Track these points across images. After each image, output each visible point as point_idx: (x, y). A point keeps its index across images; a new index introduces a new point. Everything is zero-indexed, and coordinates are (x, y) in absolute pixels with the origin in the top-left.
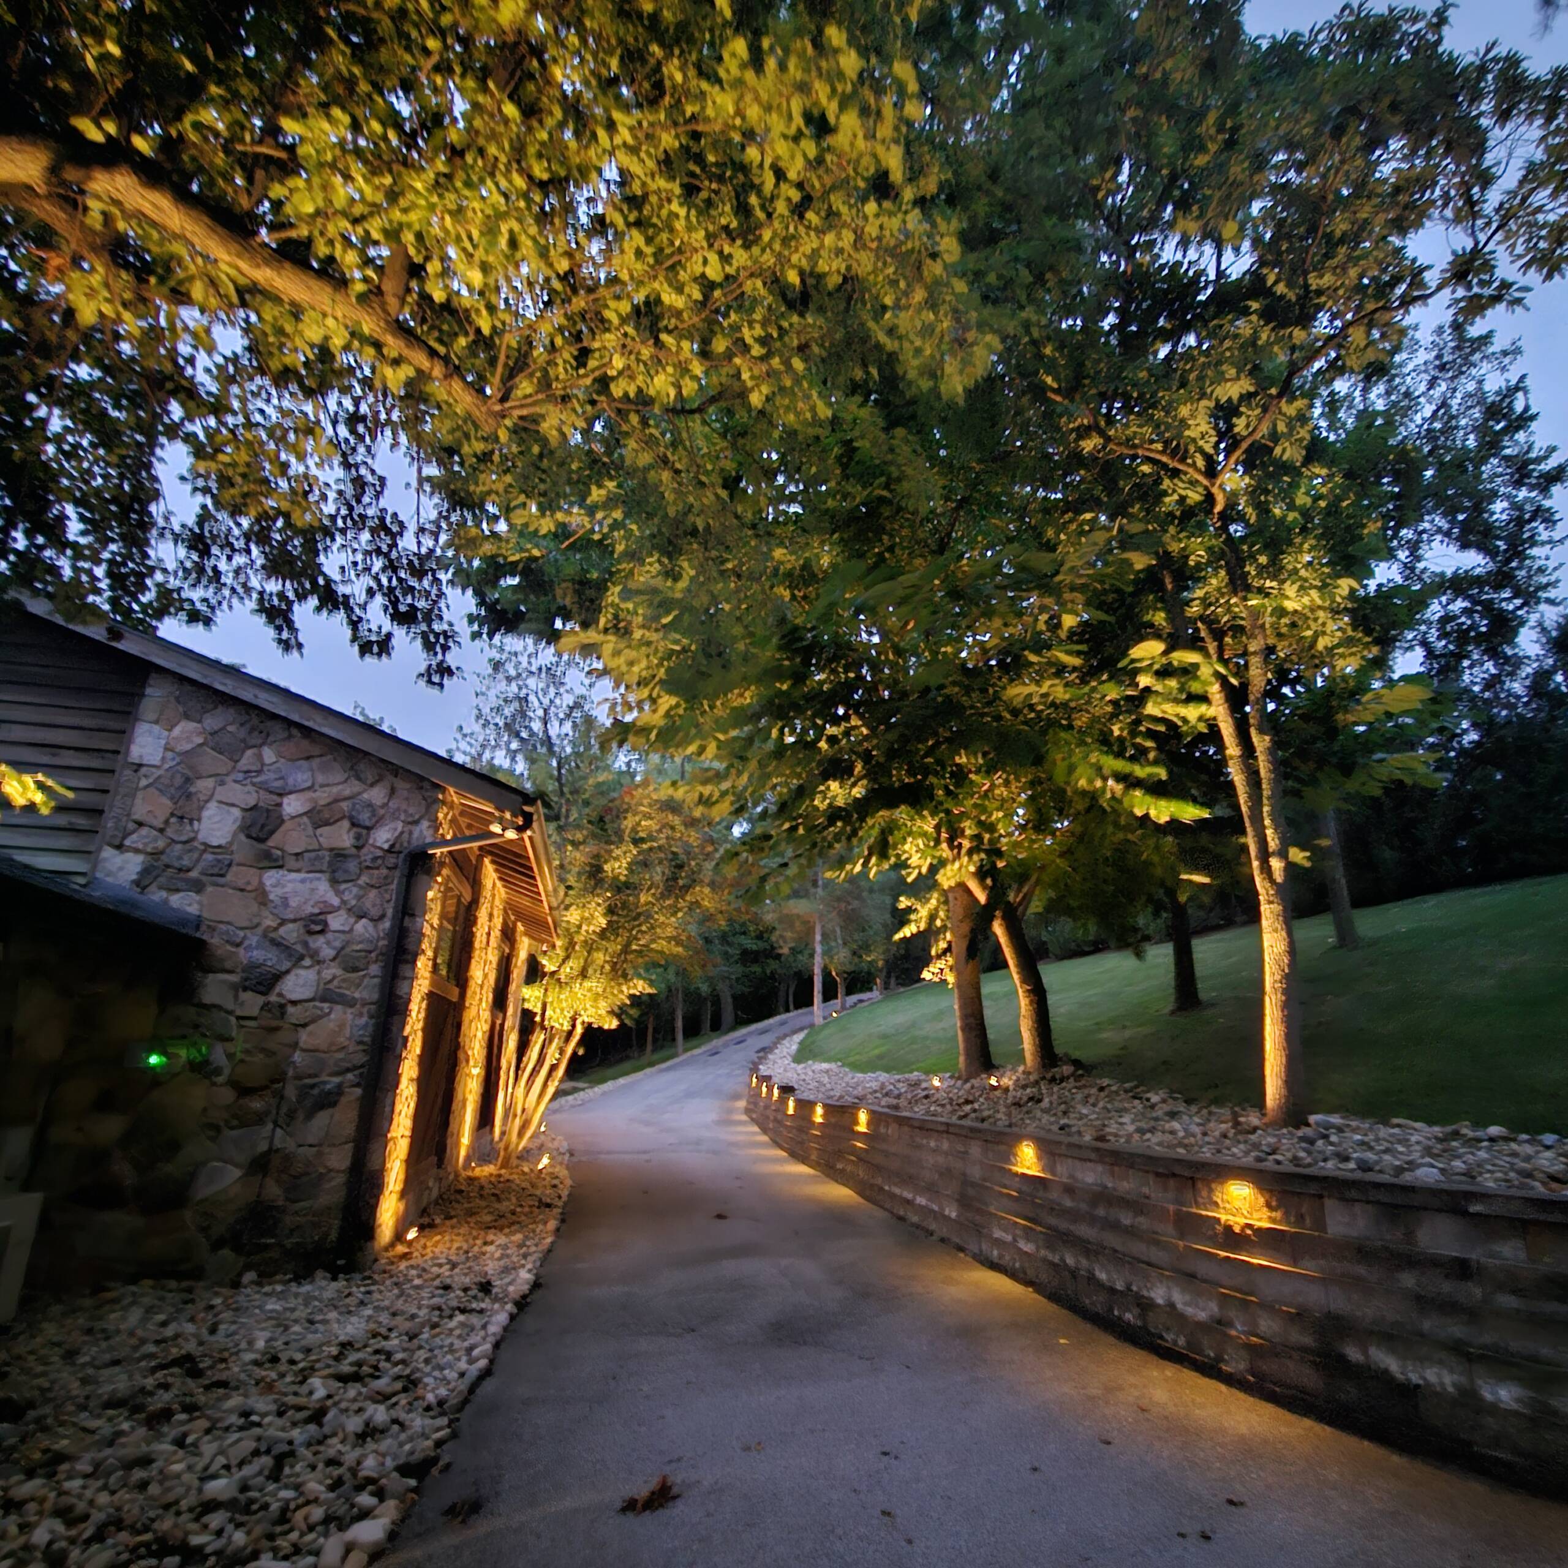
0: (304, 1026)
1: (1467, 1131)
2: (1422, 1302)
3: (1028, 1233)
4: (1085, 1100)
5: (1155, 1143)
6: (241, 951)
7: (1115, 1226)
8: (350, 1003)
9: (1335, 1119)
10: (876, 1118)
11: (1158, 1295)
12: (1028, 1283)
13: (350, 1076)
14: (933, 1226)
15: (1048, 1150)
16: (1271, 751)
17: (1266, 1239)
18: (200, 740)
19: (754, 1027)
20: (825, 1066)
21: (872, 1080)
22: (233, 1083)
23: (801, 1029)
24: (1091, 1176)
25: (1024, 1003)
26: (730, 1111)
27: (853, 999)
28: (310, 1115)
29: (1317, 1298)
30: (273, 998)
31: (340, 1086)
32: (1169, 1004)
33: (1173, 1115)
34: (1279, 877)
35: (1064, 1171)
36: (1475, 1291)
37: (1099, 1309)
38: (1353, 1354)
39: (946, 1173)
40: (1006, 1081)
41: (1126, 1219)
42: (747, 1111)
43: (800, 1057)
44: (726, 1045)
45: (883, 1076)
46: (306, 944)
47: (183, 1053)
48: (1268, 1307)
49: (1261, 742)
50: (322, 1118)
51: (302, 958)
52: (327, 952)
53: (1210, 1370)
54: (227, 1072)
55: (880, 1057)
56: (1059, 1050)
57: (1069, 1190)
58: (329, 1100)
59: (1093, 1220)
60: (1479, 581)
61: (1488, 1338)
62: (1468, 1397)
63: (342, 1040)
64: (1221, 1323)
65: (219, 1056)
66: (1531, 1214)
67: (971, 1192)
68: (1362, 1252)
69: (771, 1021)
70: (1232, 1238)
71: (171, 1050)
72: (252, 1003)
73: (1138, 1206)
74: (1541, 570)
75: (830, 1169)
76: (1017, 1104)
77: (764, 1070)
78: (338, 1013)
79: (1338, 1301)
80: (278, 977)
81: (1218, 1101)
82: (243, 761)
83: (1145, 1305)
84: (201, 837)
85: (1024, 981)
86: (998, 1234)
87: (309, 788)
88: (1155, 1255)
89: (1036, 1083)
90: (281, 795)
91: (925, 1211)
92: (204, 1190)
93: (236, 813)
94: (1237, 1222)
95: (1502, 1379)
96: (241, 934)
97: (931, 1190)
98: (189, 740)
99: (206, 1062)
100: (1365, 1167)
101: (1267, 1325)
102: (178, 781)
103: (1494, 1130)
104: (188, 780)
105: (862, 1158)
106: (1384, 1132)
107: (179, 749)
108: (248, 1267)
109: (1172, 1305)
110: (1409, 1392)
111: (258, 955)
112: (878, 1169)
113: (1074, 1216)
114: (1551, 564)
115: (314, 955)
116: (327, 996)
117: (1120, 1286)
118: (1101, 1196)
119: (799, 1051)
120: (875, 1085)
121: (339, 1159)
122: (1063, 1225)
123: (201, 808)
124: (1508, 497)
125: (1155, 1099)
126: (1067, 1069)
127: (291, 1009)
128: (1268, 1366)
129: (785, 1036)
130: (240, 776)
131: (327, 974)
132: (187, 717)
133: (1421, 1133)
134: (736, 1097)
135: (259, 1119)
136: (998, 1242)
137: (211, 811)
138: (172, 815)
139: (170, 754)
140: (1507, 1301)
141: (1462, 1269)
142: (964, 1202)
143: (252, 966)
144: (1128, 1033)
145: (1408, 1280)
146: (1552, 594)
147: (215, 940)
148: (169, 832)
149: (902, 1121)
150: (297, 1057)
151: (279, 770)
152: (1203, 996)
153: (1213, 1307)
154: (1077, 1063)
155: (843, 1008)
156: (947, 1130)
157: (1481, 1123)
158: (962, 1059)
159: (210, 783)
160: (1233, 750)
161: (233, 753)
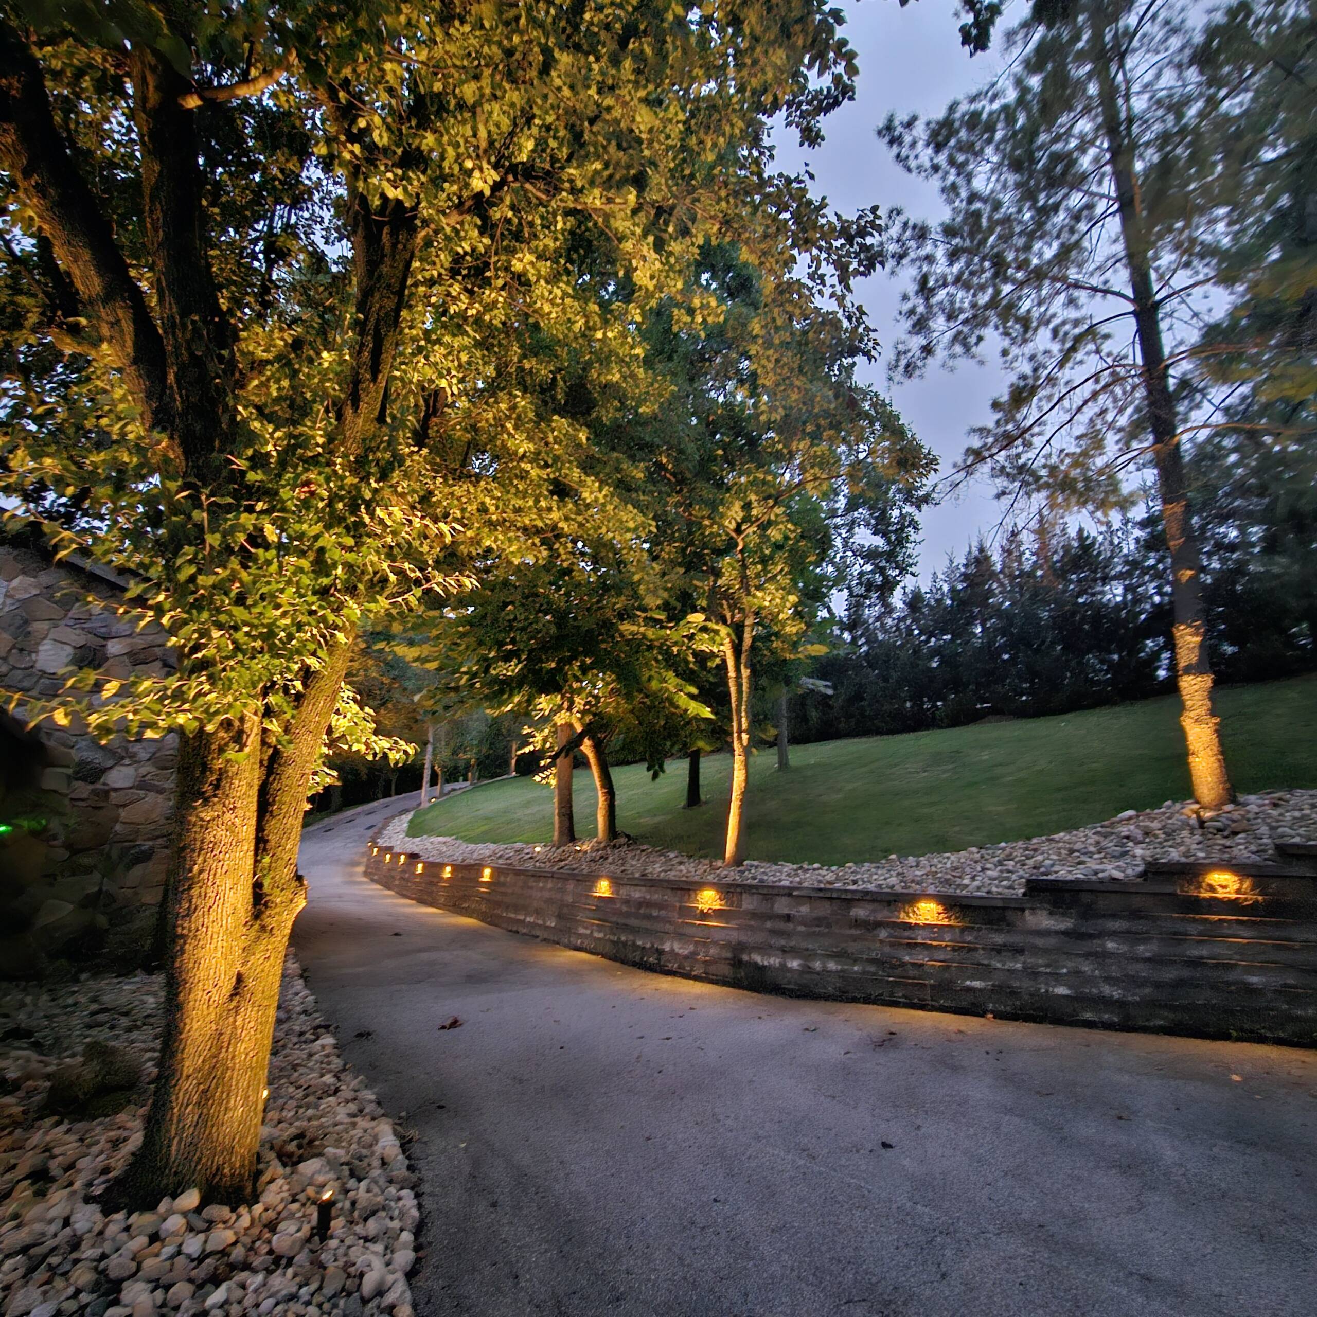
0: (124, 806)
1: (805, 866)
2: (774, 932)
3: (600, 928)
4: (633, 857)
5: (672, 875)
6: (73, 751)
7: (649, 917)
8: (160, 791)
9: (756, 863)
10: (496, 871)
11: (667, 947)
12: (596, 954)
13: (160, 841)
14: (538, 933)
15: (616, 882)
16: (749, 678)
17: (718, 913)
18: (37, 592)
19: (360, 809)
20: (441, 839)
21: (484, 850)
22: (68, 846)
23: (406, 811)
24: (637, 894)
25: (601, 800)
26: (352, 875)
27: (448, 787)
28: (128, 868)
29: (734, 936)
30: (98, 786)
31: (152, 848)
32: (683, 802)
33: (681, 863)
34: (745, 743)
35: (623, 892)
36: (790, 926)
37: (637, 959)
38: (745, 958)
39: (549, 901)
40: (586, 847)
41: (655, 913)
42: (366, 874)
43: (414, 831)
44: (337, 823)
45: (492, 846)
46: (127, 749)
47: (25, 824)
48: (715, 943)
49: (745, 673)
50: (137, 871)
51: (123, 758)
52: (144, 755)
53: (687, 976)
54: (62, 838)
55: (485, 833)
56: (618, 829)
57: (627, 902)
58: (145, 857)
59: (637, 916)
60: (881, 554)
61: (793, 943)
62: (783, 966)
63: (154, 816)
64: (694, 954)
65: (55, 825)
66: (813, 894)
67: (565, 910)
68: (754, 915)
69: (375, 804)
70: (704, 915)
71: (15, 821)
72: (83, 789)
73: (661, 906)
74: (910, 556)
75: (455, 907)
76: (593, 861)
77: (381, 842)
78: (151, 797)
79: (743, 938)
80: (104, 771)
81: (705, 856)
82: (74, 611)
83: (660, 952)
84: (39, 666)
85: (603, 787)
86: (582, 931)
87: (129, 636)
88: (668, 927)
89: (605, 848)
90: (105, 639)
91: (533, 925)
92: (44, 919)
93: (69, 650)
94: (705, 908)
95: (794, 958)
96: (74, 739)
97: (538, 912)
98: (25, 590)
99: (45, 829)
100: (762, 881)
101: (713, 951)
102: (18, 622)
103: (816, 865)
104: (26, 622)
105: (483, 898)
106: (775, 867)
107: (18, 596)
108: (82, 971)
109: (672, 950)
110: (762, 969)
111: (88, 755)
112: (498, 904)
113: (627, 915)
114: (915, 553)
115: (133, 756)
116: (143, 785)
117: (648, 945)
118: (642, 903)
119: (410, 827)
120: (487, 853)
121: (151, 897)
122: (621, 921)
123: (38, 644)
124: (900, 508)
125: (672, 855)
126: (623, 840)
127: (113, 794)
128: (712, 969)
129: (393, 817)
130: (71, 622)
131: (143, 770)
132: (24, 572)
133: (789, 867)
134: (355, 864)
135: (89, 870)
136: (580, 936)
137: (46, 647)
138: (13, 647)
139: (9, 601)
140: (801, 928)
141: (788, 918)
142: (560, 917)
143: (82, 763)
144: (657, 819)
145: (769, 924)
146: (913, 569)
147: (51, 743)
148: (12, 660)
149: (518, 873)
150: (118, 827)
151: (104, 620)
152: (703, 797)
153: (691, 948)
154: (628, 836)
155: (442, 794)
156: (552, 876)
157: (811, 863)
158: (556, 834)
159: (45, 625)
160: (732, 674)
161: (66, 603)
